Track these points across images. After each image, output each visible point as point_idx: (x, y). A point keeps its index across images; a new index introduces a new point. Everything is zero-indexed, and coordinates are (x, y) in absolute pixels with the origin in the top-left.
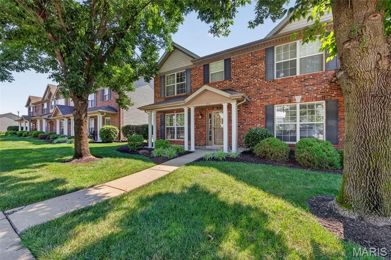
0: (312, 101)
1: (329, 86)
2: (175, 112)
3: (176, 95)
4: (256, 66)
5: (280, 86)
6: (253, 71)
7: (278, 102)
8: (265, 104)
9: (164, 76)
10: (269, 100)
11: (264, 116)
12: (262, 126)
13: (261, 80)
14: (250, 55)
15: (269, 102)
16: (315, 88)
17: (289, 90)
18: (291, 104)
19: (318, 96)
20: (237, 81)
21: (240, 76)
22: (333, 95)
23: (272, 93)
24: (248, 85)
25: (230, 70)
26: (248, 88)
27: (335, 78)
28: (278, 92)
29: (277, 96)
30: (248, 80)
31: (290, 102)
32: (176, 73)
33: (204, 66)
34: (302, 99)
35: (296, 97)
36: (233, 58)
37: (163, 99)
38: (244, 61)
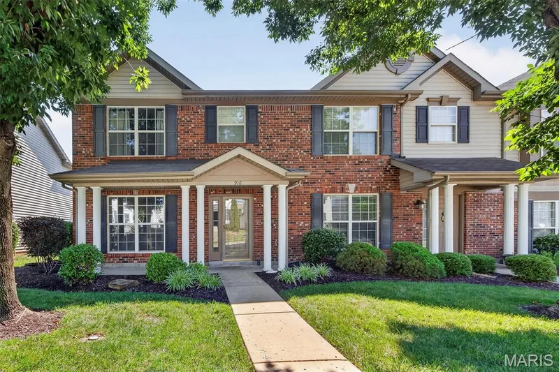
0: (367, 192)
1: (384, 175)
2: (135, 192)
3: (137, 154)
4: (298, 129)
5: (330, 167)
6: (294, 136)
7: (328, 190)
8: (312, 191)
9: (104, 107)
10: (316, 185)
11: (309, 210)
12: (306, 225)
13: (305, 154)
14: (289, 110)
15: (316, 189)
16: (370, 176)
17: (341, 174)
18: (343, 194)
19: (373, 187)
20: (268, 147)
21: (274, 141)
22: (388, 187)
23: (320, 176)
24: (285, 158)
25: (257, 127)
26: (286, 162)
27: (390, 166)
28: (328, 176)
29: (326, 180)
30: (286, 149)
31: (342, 191)
32: (136, 109)
33: (207, 108)
34: (356, 189)
35: (349, 185)
36: (261, 107)
37: (102, 160)
38: (280, 117)
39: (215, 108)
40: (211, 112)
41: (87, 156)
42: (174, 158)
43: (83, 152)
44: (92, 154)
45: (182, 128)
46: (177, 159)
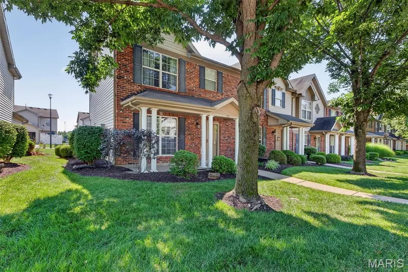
1: (264, 118)
3: (161, 87)
9: (141, 47)
14: (234, 78)
21: (229, 93)
25: (222, 84)
32: (161, 55)
33: (200, 67)
36: (225, 73)
37: (139, 87)
38: (231, 81)
39: (204, 68)
40: (202, 69)
41: (128, 81)
42: (184, 94)
43: (125, 78)
44: (132, 81)
45: (188, 76)
46: (185, 95)
